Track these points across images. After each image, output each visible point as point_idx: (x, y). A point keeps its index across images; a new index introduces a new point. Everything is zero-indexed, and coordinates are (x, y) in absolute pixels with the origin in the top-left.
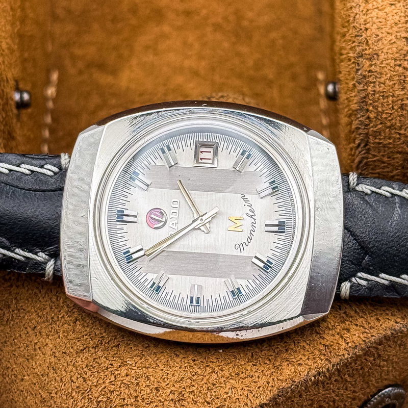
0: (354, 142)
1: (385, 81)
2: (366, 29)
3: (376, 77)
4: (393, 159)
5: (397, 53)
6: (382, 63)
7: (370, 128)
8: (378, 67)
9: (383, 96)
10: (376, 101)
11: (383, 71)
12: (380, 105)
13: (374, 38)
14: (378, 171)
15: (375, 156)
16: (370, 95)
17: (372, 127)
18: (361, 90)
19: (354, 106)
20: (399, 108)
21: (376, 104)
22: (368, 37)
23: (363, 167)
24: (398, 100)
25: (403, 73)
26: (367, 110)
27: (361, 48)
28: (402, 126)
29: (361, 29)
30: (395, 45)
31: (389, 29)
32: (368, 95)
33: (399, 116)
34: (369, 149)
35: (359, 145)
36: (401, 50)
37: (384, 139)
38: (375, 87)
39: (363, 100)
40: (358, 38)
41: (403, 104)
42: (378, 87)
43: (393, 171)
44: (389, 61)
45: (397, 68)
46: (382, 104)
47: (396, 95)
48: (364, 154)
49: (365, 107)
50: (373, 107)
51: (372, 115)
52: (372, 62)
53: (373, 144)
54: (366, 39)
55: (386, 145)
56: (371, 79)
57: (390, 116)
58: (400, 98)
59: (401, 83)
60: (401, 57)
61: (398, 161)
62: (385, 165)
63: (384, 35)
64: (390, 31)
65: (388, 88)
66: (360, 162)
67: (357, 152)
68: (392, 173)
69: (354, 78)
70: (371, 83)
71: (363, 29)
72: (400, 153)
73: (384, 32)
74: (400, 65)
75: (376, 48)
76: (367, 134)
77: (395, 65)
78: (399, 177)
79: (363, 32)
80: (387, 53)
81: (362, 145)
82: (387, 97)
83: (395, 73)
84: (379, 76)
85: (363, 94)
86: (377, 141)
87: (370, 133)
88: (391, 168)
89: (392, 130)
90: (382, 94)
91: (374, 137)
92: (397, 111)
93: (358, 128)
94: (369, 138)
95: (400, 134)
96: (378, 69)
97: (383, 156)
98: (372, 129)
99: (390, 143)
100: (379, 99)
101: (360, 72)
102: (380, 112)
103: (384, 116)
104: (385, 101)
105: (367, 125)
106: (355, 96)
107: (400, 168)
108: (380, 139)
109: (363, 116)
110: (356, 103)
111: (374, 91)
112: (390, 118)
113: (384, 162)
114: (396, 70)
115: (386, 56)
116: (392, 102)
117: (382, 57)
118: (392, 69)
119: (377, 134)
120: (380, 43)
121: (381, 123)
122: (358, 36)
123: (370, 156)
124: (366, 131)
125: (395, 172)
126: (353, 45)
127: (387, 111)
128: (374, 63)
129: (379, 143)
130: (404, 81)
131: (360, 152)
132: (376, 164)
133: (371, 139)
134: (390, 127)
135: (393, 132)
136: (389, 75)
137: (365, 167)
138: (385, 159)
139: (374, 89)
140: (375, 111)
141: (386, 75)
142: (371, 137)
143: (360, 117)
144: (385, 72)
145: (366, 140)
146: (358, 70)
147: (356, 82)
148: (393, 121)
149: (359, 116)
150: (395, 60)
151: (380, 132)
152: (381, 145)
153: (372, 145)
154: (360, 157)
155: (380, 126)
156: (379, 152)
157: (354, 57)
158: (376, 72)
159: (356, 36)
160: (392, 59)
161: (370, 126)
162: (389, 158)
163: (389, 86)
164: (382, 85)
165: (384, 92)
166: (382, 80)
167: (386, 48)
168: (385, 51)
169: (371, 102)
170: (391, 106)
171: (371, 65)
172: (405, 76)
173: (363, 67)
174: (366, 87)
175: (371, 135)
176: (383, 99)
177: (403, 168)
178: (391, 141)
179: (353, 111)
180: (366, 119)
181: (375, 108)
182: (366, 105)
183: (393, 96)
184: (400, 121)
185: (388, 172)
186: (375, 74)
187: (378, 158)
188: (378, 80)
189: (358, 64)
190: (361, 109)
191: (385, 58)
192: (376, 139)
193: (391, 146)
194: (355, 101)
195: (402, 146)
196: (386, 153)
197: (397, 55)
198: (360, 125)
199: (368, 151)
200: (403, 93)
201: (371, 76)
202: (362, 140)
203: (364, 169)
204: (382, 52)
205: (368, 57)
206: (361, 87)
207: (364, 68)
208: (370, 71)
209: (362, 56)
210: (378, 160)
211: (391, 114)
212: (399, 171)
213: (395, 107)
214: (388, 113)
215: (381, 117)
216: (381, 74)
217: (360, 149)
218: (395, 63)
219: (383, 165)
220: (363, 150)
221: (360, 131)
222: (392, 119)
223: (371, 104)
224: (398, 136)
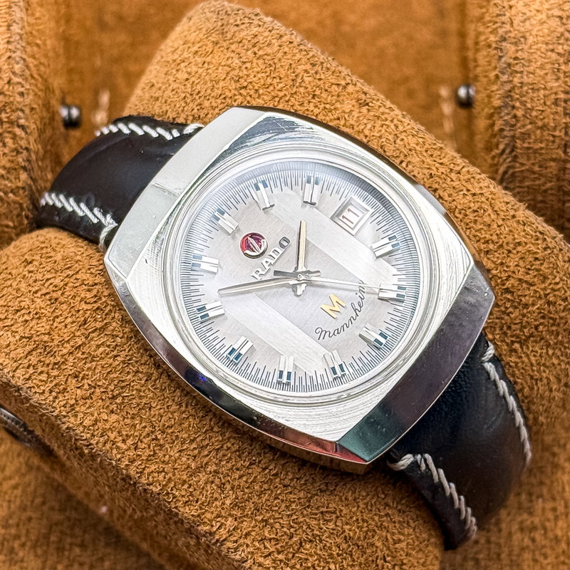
0: (497, 148)
1: (534, 71)
2: (511, 7)
3: (524, 65)
4: (546, 168)
5: (549, 35)
6: (530, 48)
7: (516, 130)
8: (526, 53)
9: (532, 89)
10: (524, 96)
11: (531, 57)
12: (529, 101)
13: (520, 17)
14: (527, 184)
15: (522, 164)
16: (516, 89)
17: (519, 128)
18: (505, 82)
19: (497, 103)
20: (553, 104)
21: (524, 99)
22: (512, 16)
23: (508, 179)
24: (551, 94)
25: (557, 60)
26: (513, 107)
27: (504, 30)
28: (556, 126)
29: (504, 7)
30: (545, 26)
31: (539, 6)
32: (513, 88)
33: (553, 114)
34: (516, 157)
35: (503, 151)
36: (554, 31)
37: (534, 142)
38: (522, 77)
39: (508, 95)
40: (501, 17)
41: (557, 99)
42: (525, 77)
43: (546, 183)
44: (540, 45)
45: (550, 53)
46: (532, 99)
47: (548, 88)
48: (510, 162)
49: (510, 103)
50: (521, 103)
51: (520, 113)
52: (518, 46)
53: (520, 149)
54: (510, 19)
55: (536, 150)
56: (517, 68)
57: (541, 114)
58: (554, 91)
59: (554, 72)
60: (554, 41)
61: (551, 170)
62: (537, 176)
63: (532, 14)
64: (540, 9)
65: (539, 79)
66: (505, 173)
67: (501, 160)
68: (544, 186)
69: (496, 68)
70: (517, 72)
71: (507, 7)
72: (554, 160)
73: (532, 9)
74: (552, 50)
75: (522, 29)
76: (513, 137)
77: (547, 50)
78: (553, 192)
79: (507, 10)
80: (537, 35)
81: (507, 151)
82: (538, 90)
83: (546, 61)
84: (527, 64)
85: (508, 87)
86: (526, 145)
87: (518, 135)
88: (543, 180)
89: (544, 131)
90: (531, 87)
91: (521, 140)
92: (550, 107)
93: (502, 130)
94: (516, 142)
95: (554, 136)
96: (525, 55)
97: (533, 164)
98: (519, 130)
99: (541, 148)
100: (527, 93)
101: (503, 60)
102: (529, 109)
103: (534, 114)
104: (535, 95)
105: (513, 126)
106: (498, 90)
107: (555, 180)
108: (529, 143)
109: (508, 114)
110: (499, 99)
111: (522, 83)
112: (541, 117)
113: (534, 173)
114: (548, 56)
115: (535, 40)
116: (544, 96)
117: (531, 40)
118: (544, 56)
119: (526, 136)
120: (527, 23)
121: (531, 123)
122: (500, 15)
123: (517, 165)
124: (512, 133)
125: (549, 185)
126: (494, 27)
127: (537, 108)
128: (520, 48)
129: (528, 148)
130: (558, 69)
131: (505, 160)
132: (525, 174)
133: (519, 143)
134: (541, 128)
135: (545, 133)
136: (539, 63)
137: (510, 180)
138: (536, 168)
139: (522, 80)
140: (523, 108)
141: (535, 62)
142: (517, 141)
143: (504, 116)
144: (535, 58)
145: (512, 144)
146: (500, 57)
147: (500, 72)
148: (546, 120)
149: (503, 114)
150: (547, 44)
151: (529, 134)
152: (531, 151)
153: (518, 151)
154: (505, 166)
155: (529, 127)
156: (528, 159)
157: (496, 42)
158: (523, 59)
159: (498, 15)
160: (543, 42)
161: (517, 127)
162: (540, 167)
163: (540, 76)
164: (531, 75)
165: (533, 84)
166: (531, 69)
167: (536, 29)
168: (534, 33)
169: (518, 96)
170: (542, 101)
171: (517, 51)
172: (559, 64)
173: (506, 53)
174: (511, 79)
175: (518, 138)
176: (533, 93)
177: (558, 180)
178: (543, 145)
179: (496, 108)
180: (511, 118)
181: (523, 103)
182: (512, 101)
183: (545, 89)
184: (554, 120)
185: (539, 185)
186: (522, 61)
187: (527, 167)
188: (527, 69)
189: (501, 49)
190: (506, 105)
191: (534, 42)
192: (524, 143)
193: (543, 151)
194: (498, 96)
195: (556, 151)
196: (537, 161)
197: (549, 38)
198: (504, 125)
199: (515, 158)
200: (556, 84)
201: (517, 64)
202: (507, 145)
203: (510, 182)
204: (531, 35)
205: (514, 40)
206: (505, 78)
207: (508, 55)
208: (516, 58)
209: (505, 40)
210: (528, 170)
211: (543, 111)
212: (553, 183)
213: (548, 103)
214: (540, 110)
215: (531, 116)
216: (530, 61)
217: (504, 156)
218: (547, 48)
219: (533, 176)
220: (508, 158)
221: (505, 133)
222: (544, 118)
223: (518, 99)
224: (552, 138)
